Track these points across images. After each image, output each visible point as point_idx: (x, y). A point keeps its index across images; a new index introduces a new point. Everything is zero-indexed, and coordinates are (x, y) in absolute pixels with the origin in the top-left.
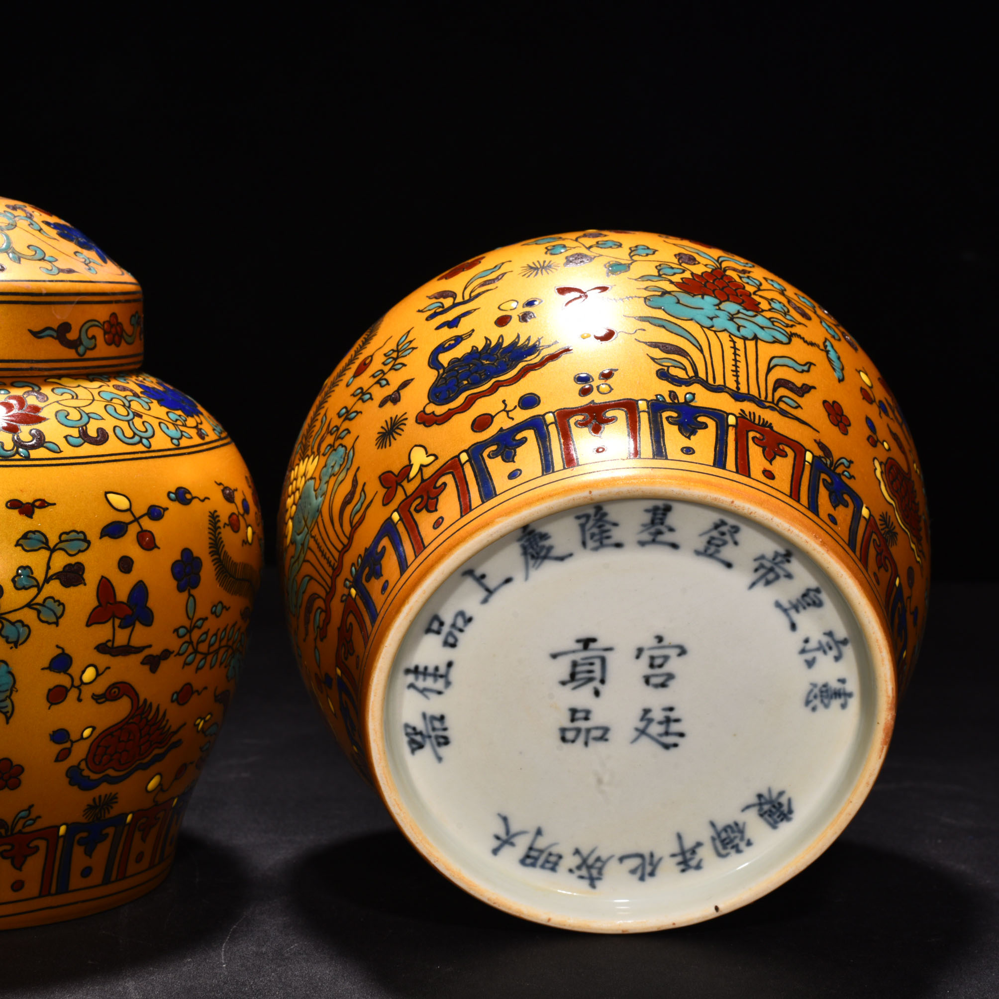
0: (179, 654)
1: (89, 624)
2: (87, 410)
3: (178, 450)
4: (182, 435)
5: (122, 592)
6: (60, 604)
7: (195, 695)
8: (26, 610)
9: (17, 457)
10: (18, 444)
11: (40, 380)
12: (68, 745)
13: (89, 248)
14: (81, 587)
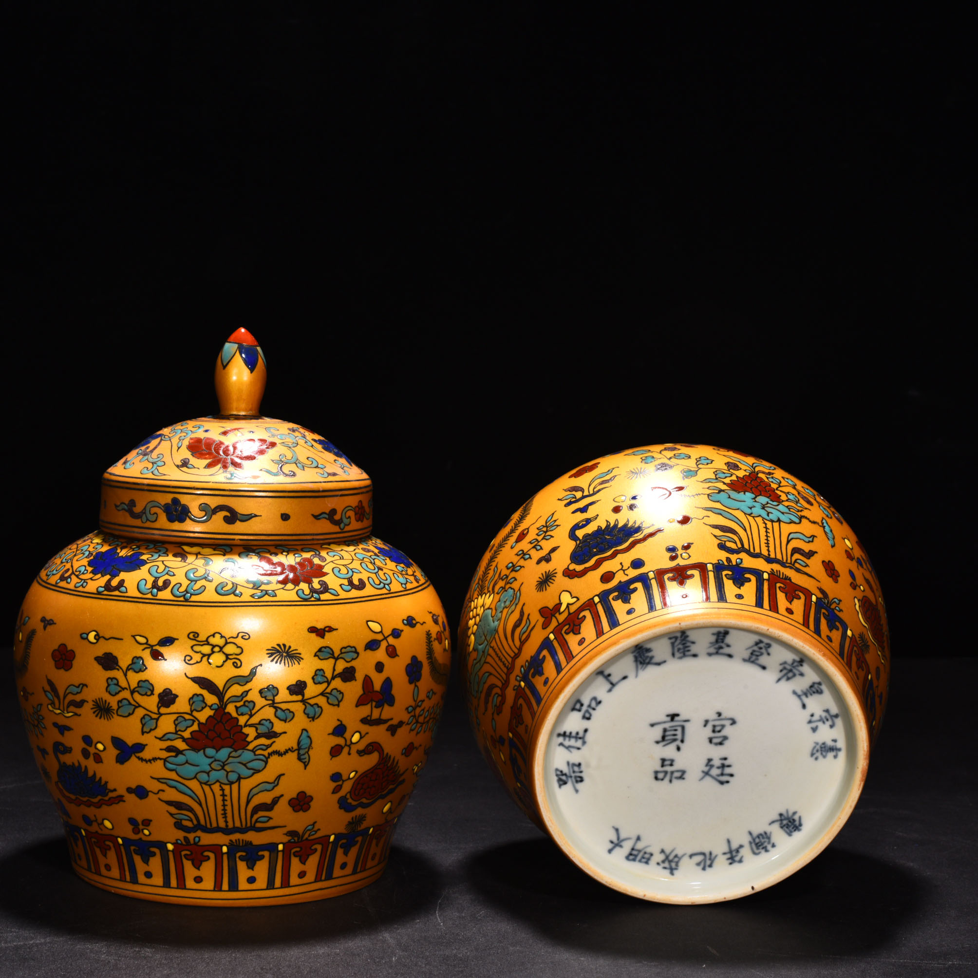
0: (408, 724)
1: (357, 706)
2: (351, 566)
3: (405, 592)
4: (407, 581)
5: (377, 686)
6: (341, 693)
7: (415, 750)
8: (320, 697)
9: (313, 599)
10: (313, 591)
11: (318, 547)
12: (340, 783)
13: (340, 457)
14: (353, 682)
